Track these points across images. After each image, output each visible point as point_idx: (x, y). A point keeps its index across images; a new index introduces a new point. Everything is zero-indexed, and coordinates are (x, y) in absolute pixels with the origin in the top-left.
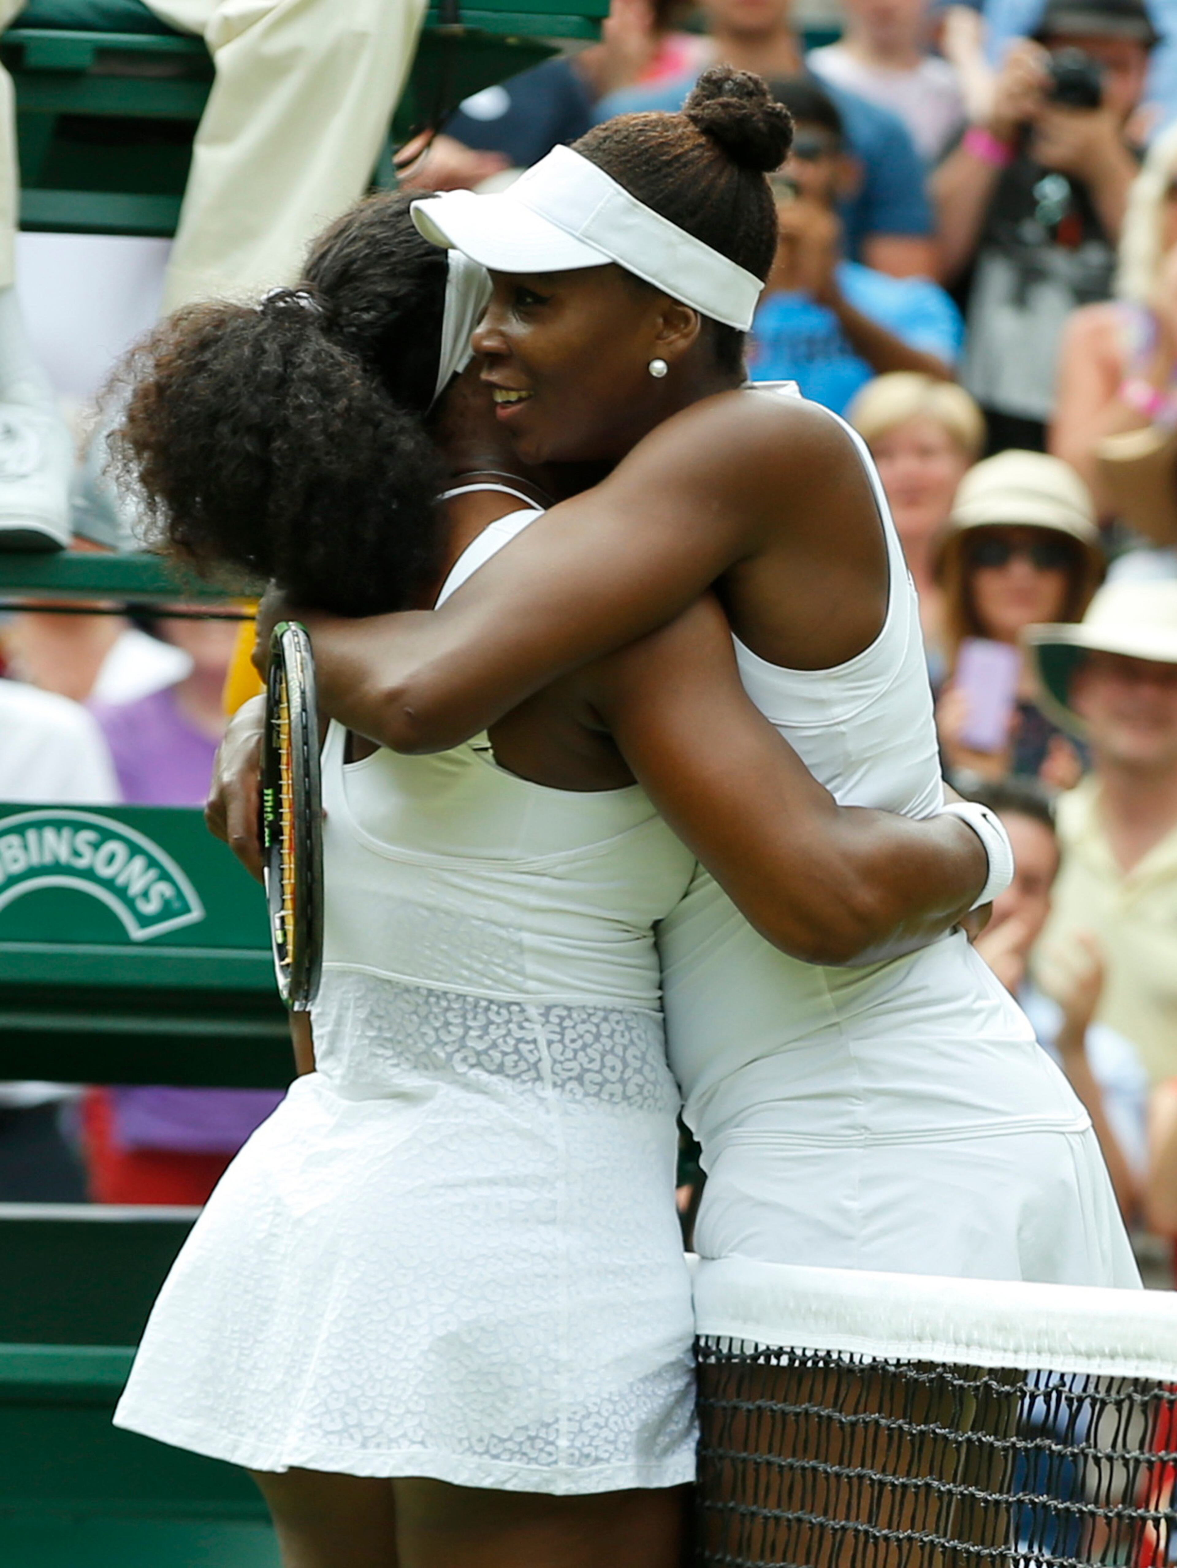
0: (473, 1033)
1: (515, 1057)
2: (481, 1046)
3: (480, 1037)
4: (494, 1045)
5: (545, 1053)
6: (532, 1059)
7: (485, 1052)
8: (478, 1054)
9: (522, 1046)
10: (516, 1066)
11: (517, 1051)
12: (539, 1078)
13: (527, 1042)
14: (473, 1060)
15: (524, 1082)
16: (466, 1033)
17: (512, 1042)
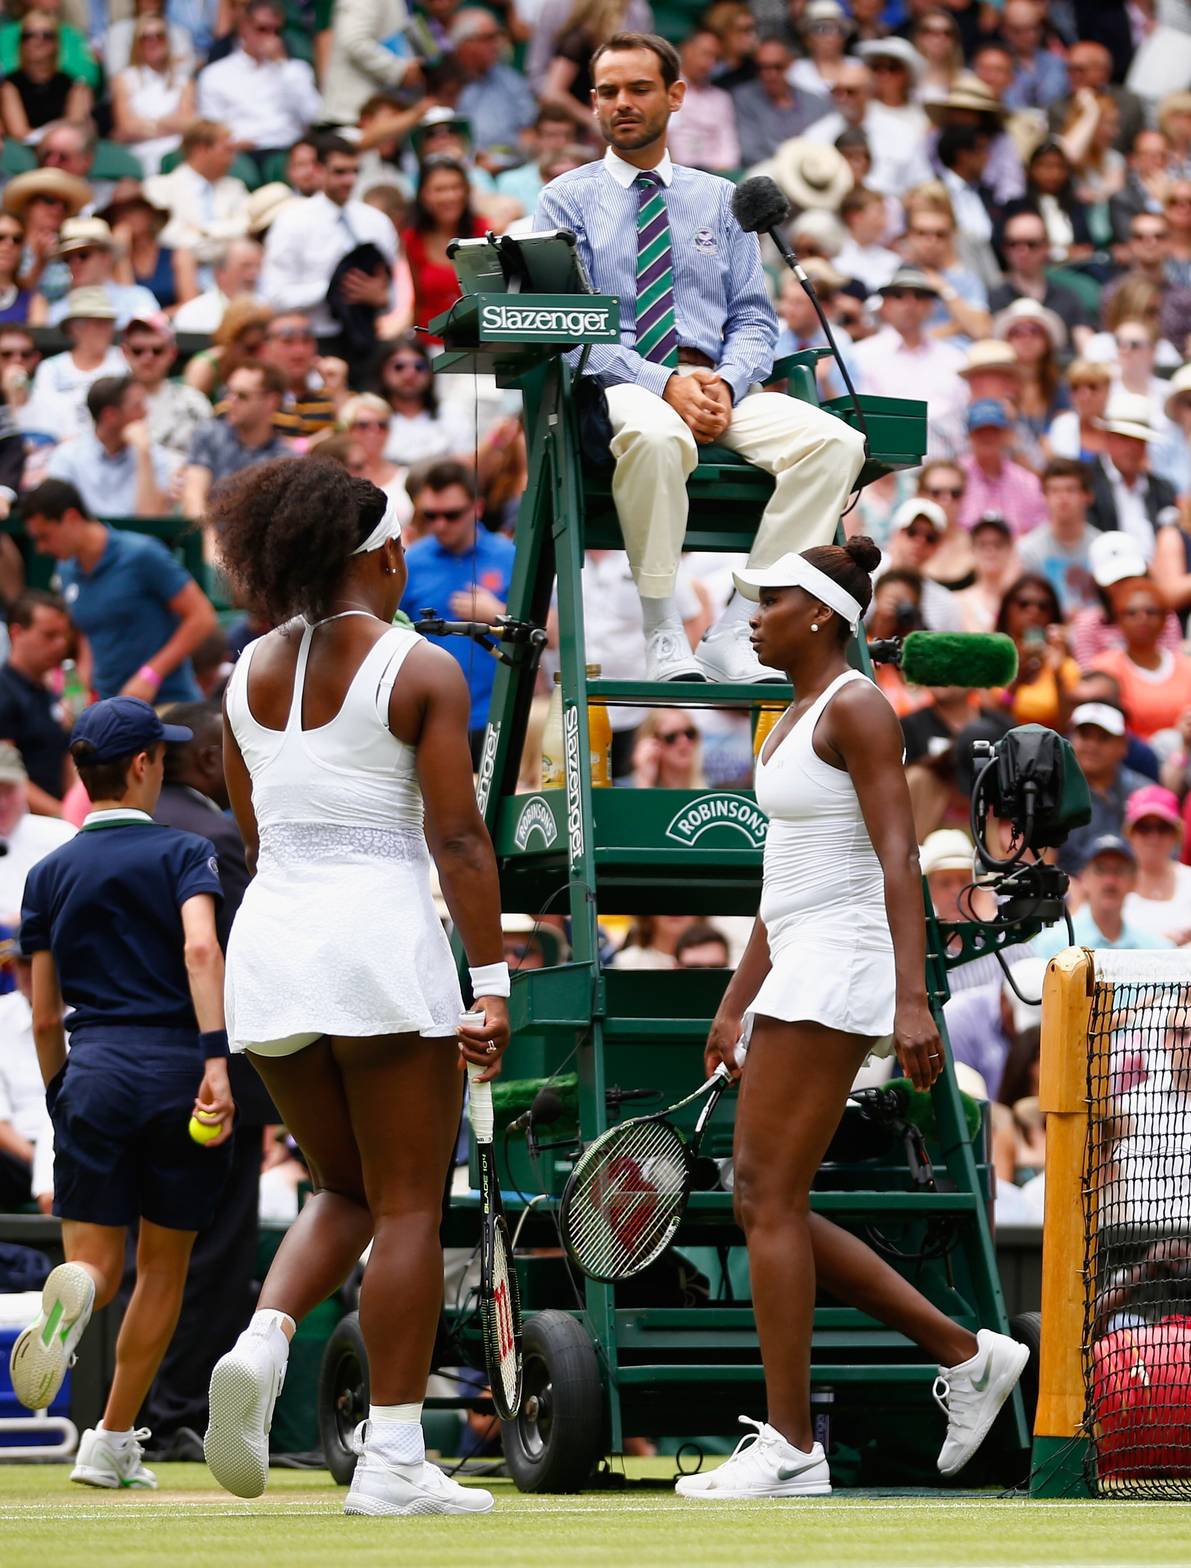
0: (376, 839)
1: (394, 849)
2: (380, 845)
3: (380, 841)
4: (386, 844)
5: (405, 847)
6: (401, 849)
7: (382, 847)
8: (379, 848)
9: (396, 844)
10: (395, 852)
11: (395, 846)
12: (404, 857)
13: (398, 842)
14: (376, 851)
15: (398, 859)
16: (373, 840)
17: (392, 842)
